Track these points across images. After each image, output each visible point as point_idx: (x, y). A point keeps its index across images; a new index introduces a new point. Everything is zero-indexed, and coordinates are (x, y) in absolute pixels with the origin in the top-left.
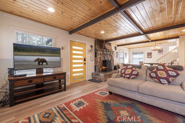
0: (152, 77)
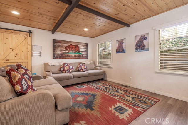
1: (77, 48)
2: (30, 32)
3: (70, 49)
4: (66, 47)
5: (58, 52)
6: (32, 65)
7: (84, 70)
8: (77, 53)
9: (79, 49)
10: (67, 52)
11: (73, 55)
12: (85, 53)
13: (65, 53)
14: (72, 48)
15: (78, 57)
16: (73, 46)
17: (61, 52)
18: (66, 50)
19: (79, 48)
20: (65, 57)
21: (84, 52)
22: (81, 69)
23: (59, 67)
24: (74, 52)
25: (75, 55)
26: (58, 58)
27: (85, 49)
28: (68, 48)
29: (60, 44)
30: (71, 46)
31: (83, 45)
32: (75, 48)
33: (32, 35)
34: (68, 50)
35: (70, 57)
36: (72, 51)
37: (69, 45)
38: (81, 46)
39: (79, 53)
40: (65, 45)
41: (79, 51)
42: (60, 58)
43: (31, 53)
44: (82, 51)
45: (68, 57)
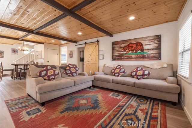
0: (67, 74)
1: (139, 47)
2: (98, 41)
3: (129, 49)
4: (125, 47)
5: (116, 54)
6: (99, 65)
7: (139, 77)
8: (140, 52)
9: (143, 47)
10: (126, 52)
11: (133, 56)
12: (156, 51)
13: (124, 54)
14: (132, 47)
15: (142, 58)
16: (133, 44)
17: (119, 53)
18: (124, 50)
19: (142, 45)
20: (123, 59)
21: (153, 49)
22: (136, 75)
23: (111, 69)
24: (135, 51)
25: (137, 55)
26: (116, 60)
27: (156, 45)
28: (126, 48)
29: (118, 46)
30: (131, 45)
31: (150, 40)
32: (137, 46)
33: (99, 43)
34: (127, 50)
35: (129, 58)
36: (132, 50)
37: (128, 44)
38: (146, 41)
39: (142, 53)
40: (123, 45)
41: (142, 50)
42: (118, 60)
43: (98, 56)
44: (148, 50)
45: (127, 58)
